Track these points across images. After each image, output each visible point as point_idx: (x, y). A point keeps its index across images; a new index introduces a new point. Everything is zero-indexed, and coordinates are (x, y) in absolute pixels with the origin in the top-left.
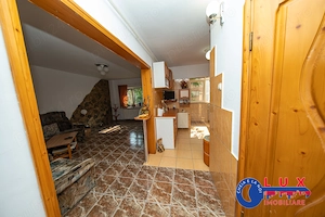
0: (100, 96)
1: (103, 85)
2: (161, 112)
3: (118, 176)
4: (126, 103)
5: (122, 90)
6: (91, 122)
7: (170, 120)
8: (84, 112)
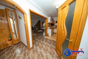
0: (38, 24)
1: (39, 22)
2: (49, 28)
3: (39, 38)
4: (43, 26)
5: (43, 23)
6: (37, 29)
7: (51, 30)
8: (36, 27)
